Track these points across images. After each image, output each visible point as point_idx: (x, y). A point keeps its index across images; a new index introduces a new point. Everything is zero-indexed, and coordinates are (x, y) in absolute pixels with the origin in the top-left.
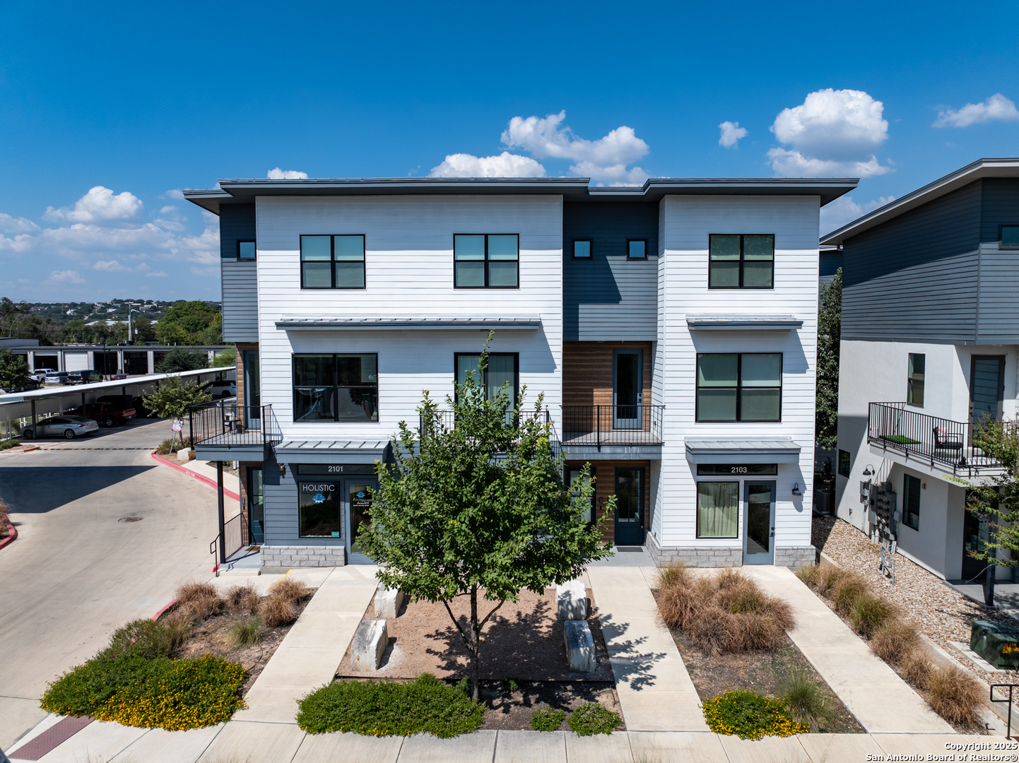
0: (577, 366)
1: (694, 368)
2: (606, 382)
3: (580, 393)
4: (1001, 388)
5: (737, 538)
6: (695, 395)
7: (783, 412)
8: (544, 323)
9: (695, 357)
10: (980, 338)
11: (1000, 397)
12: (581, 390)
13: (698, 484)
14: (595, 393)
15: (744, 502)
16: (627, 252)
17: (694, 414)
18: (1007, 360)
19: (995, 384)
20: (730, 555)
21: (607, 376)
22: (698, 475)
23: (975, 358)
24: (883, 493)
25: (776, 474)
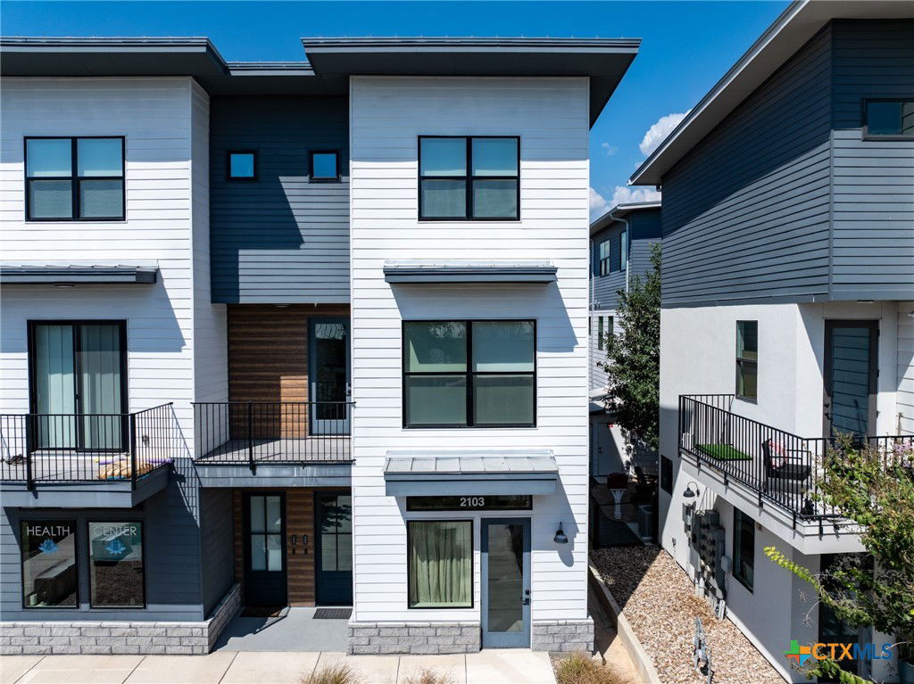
0: (254, 343)
1: (399, 343)
2: (298, 365)
3: (259, 382)
4: (873, 373)
5: (472, 607)
6: (401, 386)
7: (540, 412)
8: (164, 274)
9: (400, 326)
10: (836, 289)
11: (872, 389)
12: (260, 378)
13: (409, 524)
14: (283, 382)
15: (482, 552)
16: (309, 171)
17: (401, 415)
18: (882, 327)
19: (864, 367)
20: (461, 635)
21: (298, 357)
22: (408, 509)
23: (831, 325)
24: (707, 527)
25: (531, 508)
